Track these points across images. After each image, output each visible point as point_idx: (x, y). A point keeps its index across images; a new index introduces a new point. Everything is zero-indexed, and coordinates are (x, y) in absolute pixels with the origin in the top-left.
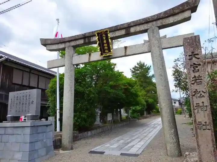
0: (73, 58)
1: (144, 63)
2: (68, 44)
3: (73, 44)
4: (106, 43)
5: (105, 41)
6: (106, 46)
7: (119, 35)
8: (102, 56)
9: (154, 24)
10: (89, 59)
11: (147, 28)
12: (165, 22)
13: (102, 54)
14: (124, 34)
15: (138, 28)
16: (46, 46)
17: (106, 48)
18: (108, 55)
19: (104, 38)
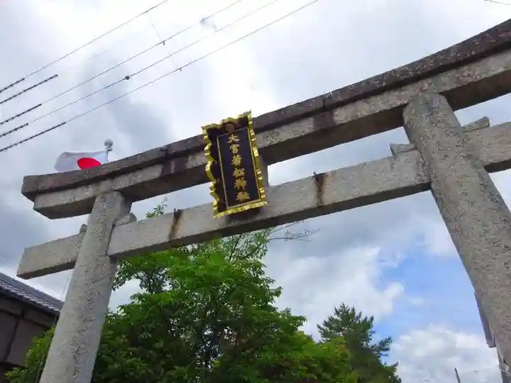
0: (115, 230)
1: (353, 310)
2: (105, 186)
3: (123, 182)
4: (239, 167)
5: (237, 160)
6: (240, 177)
7: (292, 136)
8: (222, 214)
9: (426, 85)
10: (174, 229)
11: (399, 103)
12: (469, 75)
13: (221, 207)
14: (312, 131)
15: (364, 109)
16: (33, 201)
17: (241, 183)
18: (247, 207)
19: (234, 148)
